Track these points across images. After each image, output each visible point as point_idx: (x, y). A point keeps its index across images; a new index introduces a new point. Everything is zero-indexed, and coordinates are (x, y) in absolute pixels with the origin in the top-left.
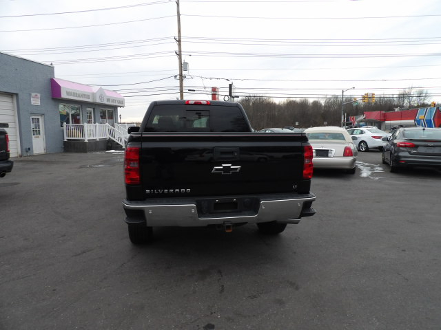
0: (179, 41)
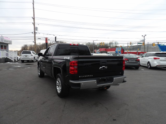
0: (34, 19)
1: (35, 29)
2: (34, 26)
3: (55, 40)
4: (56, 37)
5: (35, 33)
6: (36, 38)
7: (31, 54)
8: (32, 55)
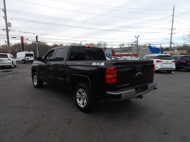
0: (5, 11)
1: (8, 25)
2: (6, 20)
3: (36, 41)
4: (37, 37)
5: (7, 31)
6: (9, 37)
7: (8, 57)
8: (9, 59)
